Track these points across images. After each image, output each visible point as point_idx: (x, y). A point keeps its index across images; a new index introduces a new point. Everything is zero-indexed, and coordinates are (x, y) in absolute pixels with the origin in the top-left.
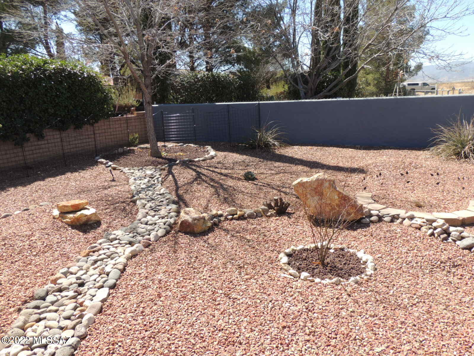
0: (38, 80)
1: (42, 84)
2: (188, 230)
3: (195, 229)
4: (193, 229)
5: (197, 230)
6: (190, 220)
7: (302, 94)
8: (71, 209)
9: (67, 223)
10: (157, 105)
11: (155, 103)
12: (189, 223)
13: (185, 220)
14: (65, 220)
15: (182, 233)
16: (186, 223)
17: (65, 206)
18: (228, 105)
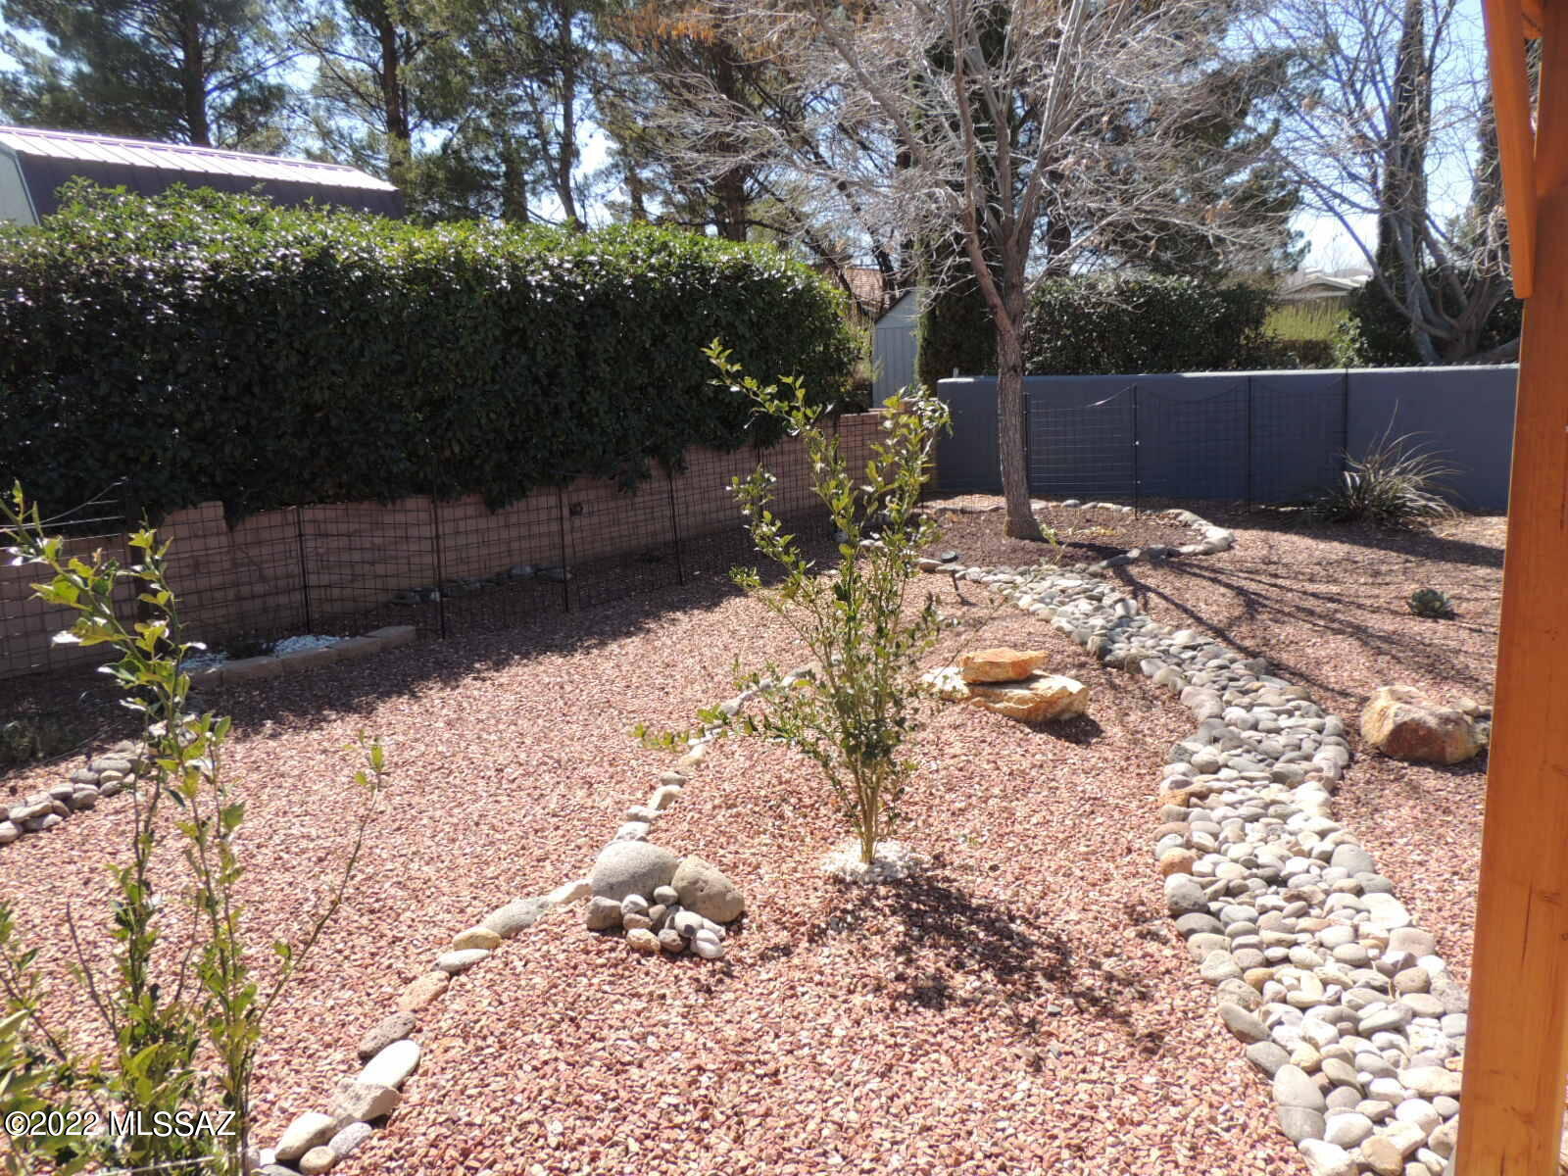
0: (691, 297)
1: (699, 311)
2: (1422, 751)
3: (1449, 750)
4: (1443, 749)
5: (1453, 752)
6: (1432, 722)
7: (1425, 347)
8: (1011, 674)
9: (1009, 714)
10: (970, 380)
11: (956, 371)
12: (1430, 730)
13: (1413, 720)
14: (997, 706)
15: (1401, 760)
16: (1416, 731)
17: (992, 664)
18: (1250, 378)
